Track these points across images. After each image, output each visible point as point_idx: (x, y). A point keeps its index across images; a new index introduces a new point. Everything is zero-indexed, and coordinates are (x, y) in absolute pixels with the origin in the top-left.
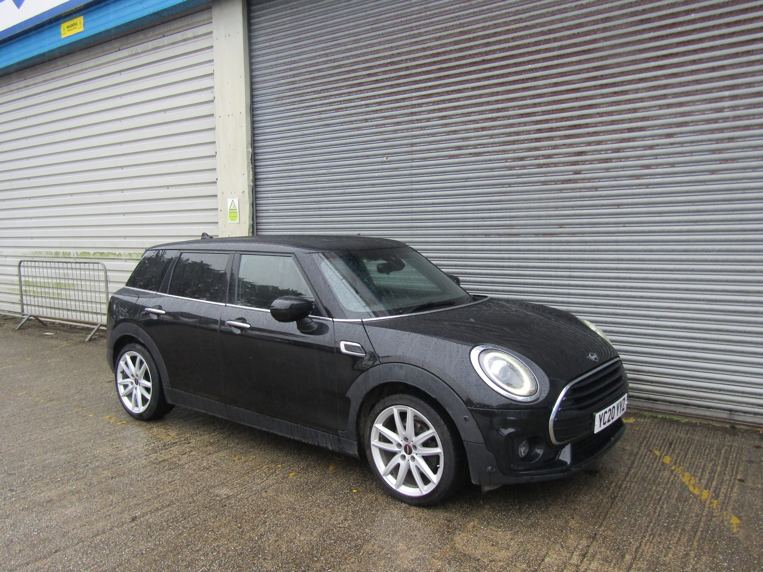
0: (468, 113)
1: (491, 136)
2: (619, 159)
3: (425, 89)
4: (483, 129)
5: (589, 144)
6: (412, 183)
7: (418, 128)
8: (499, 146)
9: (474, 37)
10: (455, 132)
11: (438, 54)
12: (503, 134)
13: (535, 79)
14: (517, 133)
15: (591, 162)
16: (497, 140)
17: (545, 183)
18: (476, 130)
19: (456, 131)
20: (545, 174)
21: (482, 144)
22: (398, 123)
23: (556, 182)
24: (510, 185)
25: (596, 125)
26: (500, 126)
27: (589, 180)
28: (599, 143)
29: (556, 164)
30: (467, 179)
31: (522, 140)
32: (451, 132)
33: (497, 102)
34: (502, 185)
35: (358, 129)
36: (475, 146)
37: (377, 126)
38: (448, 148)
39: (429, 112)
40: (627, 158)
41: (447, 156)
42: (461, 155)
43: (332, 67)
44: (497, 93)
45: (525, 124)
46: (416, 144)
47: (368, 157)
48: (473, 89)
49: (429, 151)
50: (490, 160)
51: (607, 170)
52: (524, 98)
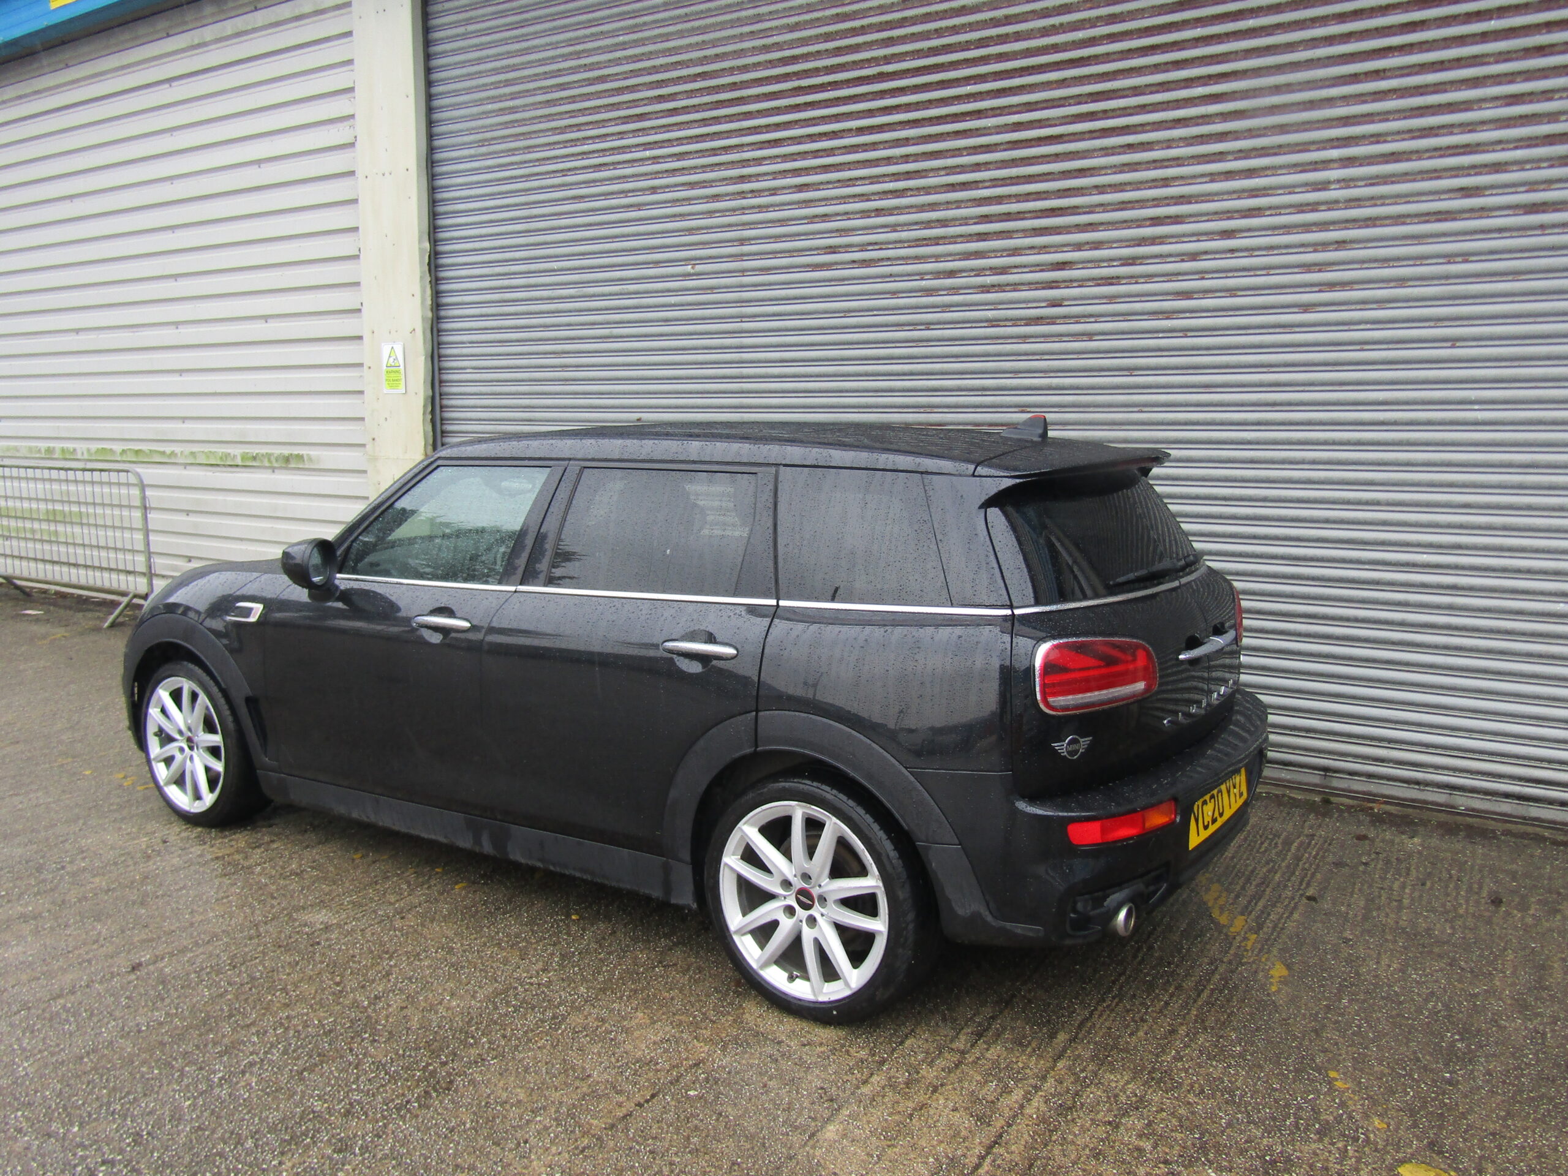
0: (850, 180)
1: (894, 227)
2: (1134, 279)
3: (768, 128)
4: (879, 212)
5: (1079, 247)
6: (742, 317)
7: (753, 207)
8: (909, 247)
9: (863, 27)
10: (825, 217)
11: (794, 59)
12: (916, 223)
13: (978, 114)
14: (943, 223)
15: (1082, 282)
16: (904, 235)
17: (993, 323)
18: (865, 214)
19: (826, 215)
20: (995, 305)
21: (876, 244)
22: (716, 197)
23: (1015, 321)
24: (928, 326)
25: (1091, 209)
26: (911, 207)
27: (1078, 318)
28: (1097, 245)
29: (1015, 287)
30: (847, 313)
31: (952, 237)
32: (816, 216)
33: (906, 159)
34: (914, 326)
35: (639, 206)
36: (863, 247)
37: (675, 202)
38: (811, 249)
39: (776, 175)
40: (1149, 277)
41: (808, 266)
42: (836, 263)
43: (588, 79)
44: (906, 142)
45: (958, 204)
46: (750, 239)
47: (657, 263)
48: (861, 131)
49: (775, 254)
50: (891, 276)
51: (1111, 299)
52: (957, 152)
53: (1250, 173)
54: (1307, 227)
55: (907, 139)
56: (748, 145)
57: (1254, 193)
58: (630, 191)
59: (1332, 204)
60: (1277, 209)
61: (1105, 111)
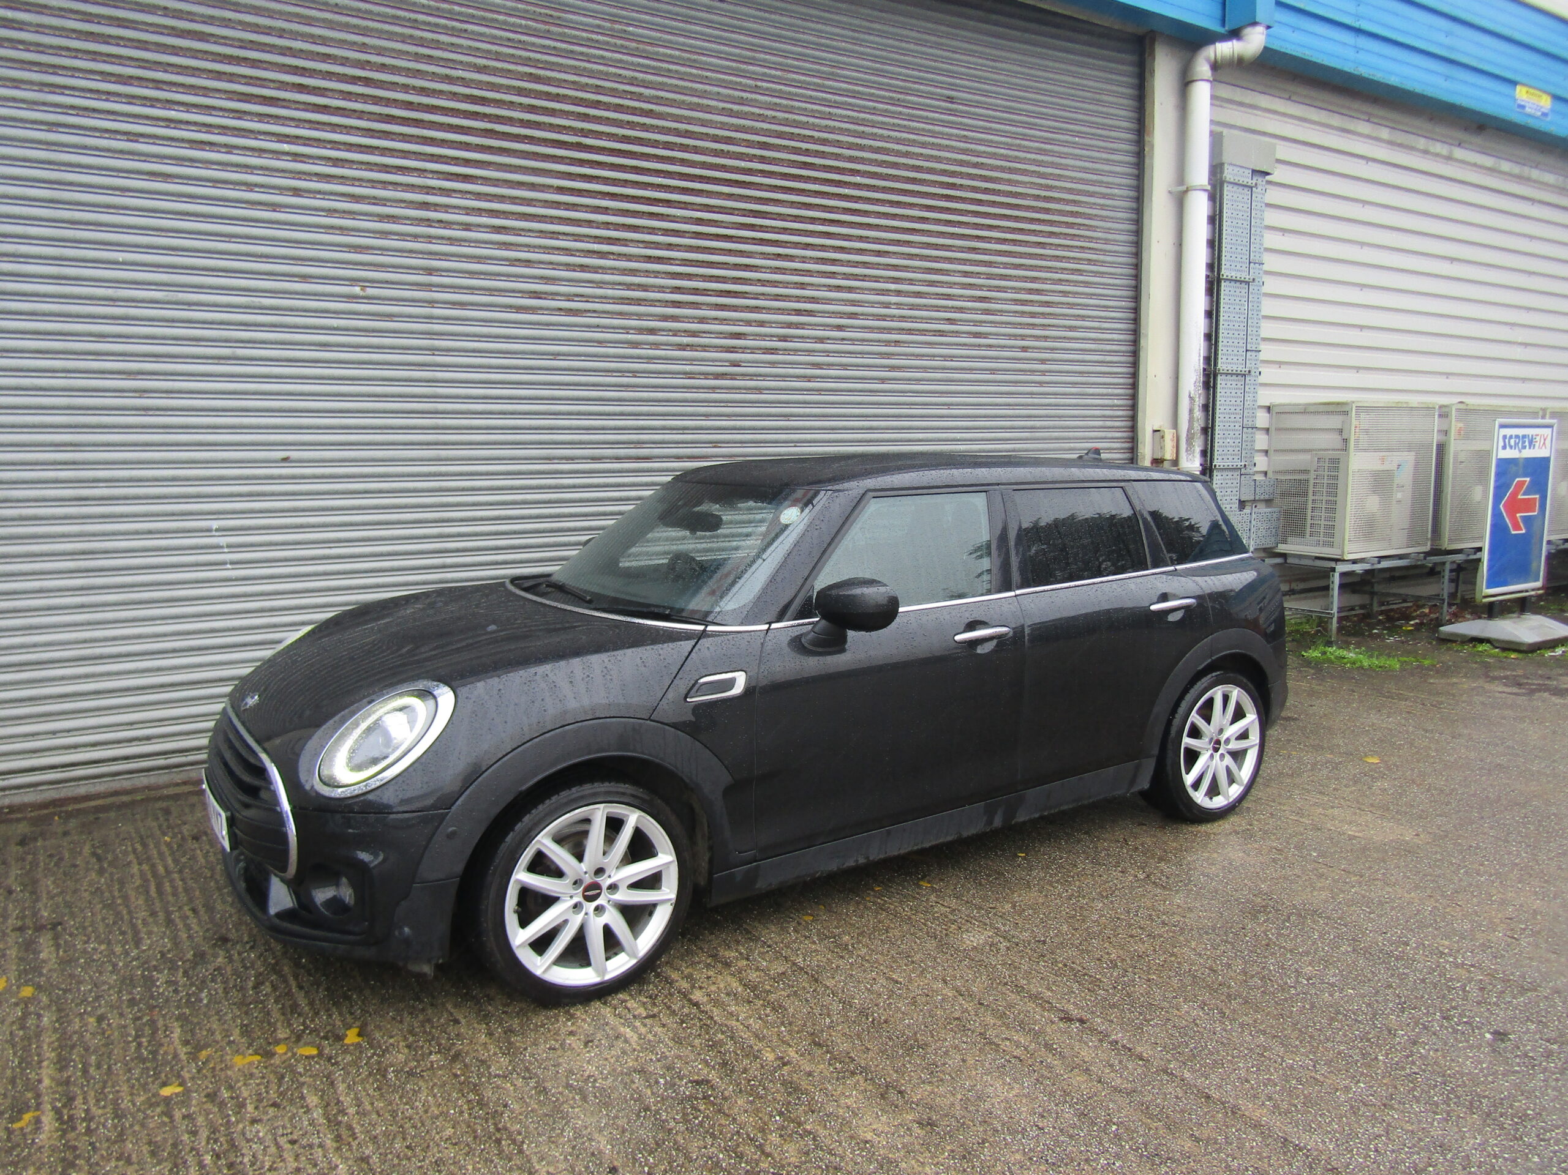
0: (553, 233)
1: (600, 284)
2: (786, 351)
3: (456, 161)
4: (583, 268)
5: (749, 323)
6: (433, 350)
7: (442, 238)
8: (614, 303)
9: (558, 95)
10: (528, 263)
11: (483, 101)
12: (620, 284)
13: (668, 203)
14: (644, 288)
15: (753, 350)
16: (610, 292)
17: (690, 375)
18: (569, 267)
19: (529, 261)
20: (691, 361)
21: (582, 296)
22: (392, 218)
23: (706, 375)
24: (635, 373)
25: (756, 296)
26: (615, 269)
27: (752, 376)
28: (762, 324)
29: (704, 348)
30: (556, 356)
31: (652, 301)
32: (519, 260)
33: (607, 225)
34: (622, 372)
35: (274, 207)
36: (569, 297)
37: (331, 212)
38: (513, 291)
39: (469, 211)
40: (796, 351)
41: (511, 307)
42: (541, 308)
43: (173, 28)
44: (605, 211)
45: (656, 274)
46: (438, 270)
47: (305, 278)
48: (561, 190)
49: (472, 290)
50: (598, 326)
51: (773, 364)
52: (652, 231)
53: (850, 290)
54: (882, 330)
55: (607, 208)
56: (432, 172)
57: (853, 303)
58: (256, 185)
59: (892, 318)
60: (866, 316)
61: (761, 226)
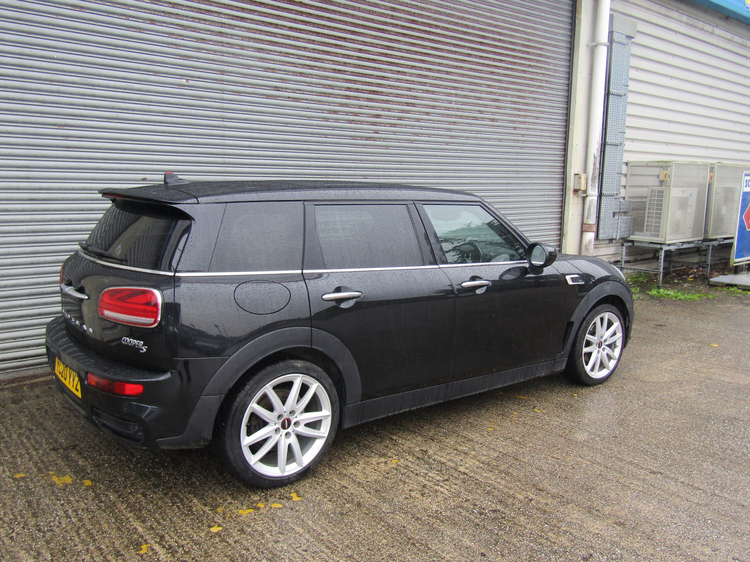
0: (287, 53)
1: (310, 84)
2: (401, 126)
4: (301, 74)
5: (383, 109)
6: (224, 118)
7: (229, 53)
8: (317, 95)
10: (273, 70)
12: (320, 84)
13: (344, 39)
14: (332, 87)
15: (385, 125)
16: (315, 89)
17: (354, 138)
18: (294, 73)
20: (354, 130)
21: (300, 90)
22: (203, 40)
23: (362, 138)
24: (326, 136)
25: (387, 94)
26: (317, 75)
27: (384, 139)
28: (389, 110)
29: (361, 122)
30: (286, 124)
31: (336, 95)
32: (268, 68)
33: (314, 50)
34: (320, 135)
35: (140, 30)
36: (294, 91)
37: (171, 35)
38: (266, 86)
39: (244, 38)
40: (406, 126)
41: (264, 95)
42: (279, 97)
44: (313, 42)
45: (338, 80)
46: (227, 72)
47: (156, 73)
48: (291, 29)
49: (244, 84)
50: (308, 108)
51: (395, 133)
52: (336, 55)
53: (433, 92)
54: (448, 116)
55: (314, 41)
56: (224, 14)
57: (434, 100)
58: (131, 16)
59: (453, 109)
60: (440, 107)
61: (391, 55)
